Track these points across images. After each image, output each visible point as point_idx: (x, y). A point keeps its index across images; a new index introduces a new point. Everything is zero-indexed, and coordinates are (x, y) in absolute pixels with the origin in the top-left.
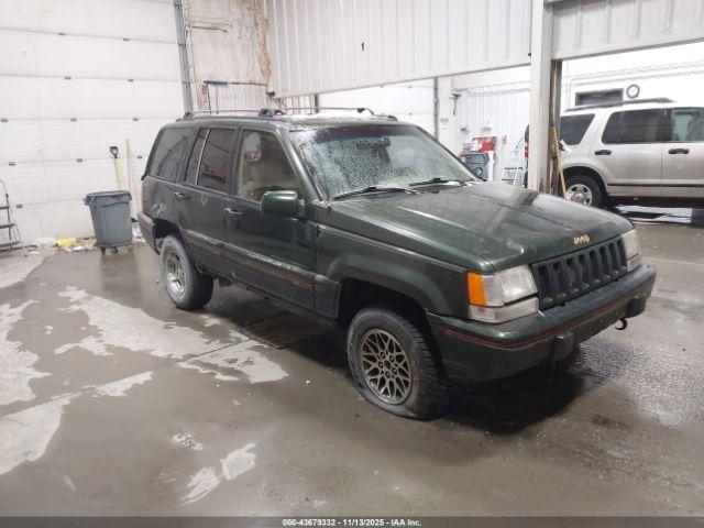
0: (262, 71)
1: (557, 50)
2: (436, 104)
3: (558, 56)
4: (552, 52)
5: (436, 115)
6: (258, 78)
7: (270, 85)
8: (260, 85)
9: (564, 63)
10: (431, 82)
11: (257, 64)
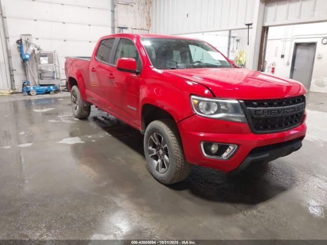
0: (147, 24)
1: (266, 22)
2: (229, 44)
3: (266, 25)
4: (263, 23)
5: (229, 49)
6: (145, 27)
7: (150, 30)
8: (146, 30)
9: (270, 28)
10: (228, 32)
11: (145, 21)
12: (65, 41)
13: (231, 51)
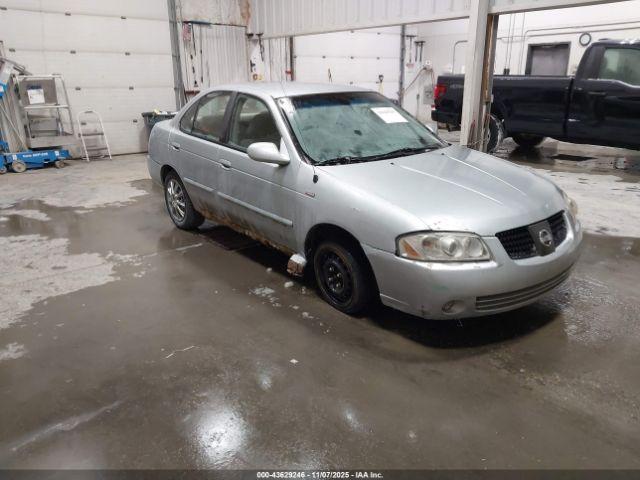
0: (242, 14)
1: (494, 5)
2: (403, 50)
3: (495, 10)
4: (489, 7)
5: (402, 60)
6: (239, 20)
7: (249, 27)
8: (240, 26)
10: (399, 29)
11: (238, 7)
12: (73, 52)
13: (407, 65)
